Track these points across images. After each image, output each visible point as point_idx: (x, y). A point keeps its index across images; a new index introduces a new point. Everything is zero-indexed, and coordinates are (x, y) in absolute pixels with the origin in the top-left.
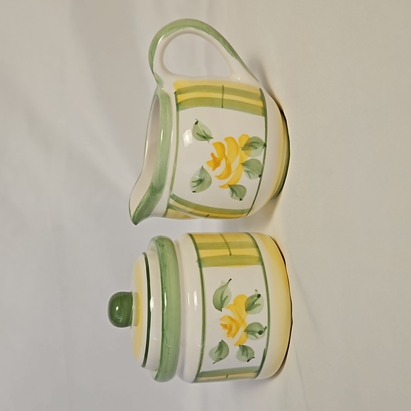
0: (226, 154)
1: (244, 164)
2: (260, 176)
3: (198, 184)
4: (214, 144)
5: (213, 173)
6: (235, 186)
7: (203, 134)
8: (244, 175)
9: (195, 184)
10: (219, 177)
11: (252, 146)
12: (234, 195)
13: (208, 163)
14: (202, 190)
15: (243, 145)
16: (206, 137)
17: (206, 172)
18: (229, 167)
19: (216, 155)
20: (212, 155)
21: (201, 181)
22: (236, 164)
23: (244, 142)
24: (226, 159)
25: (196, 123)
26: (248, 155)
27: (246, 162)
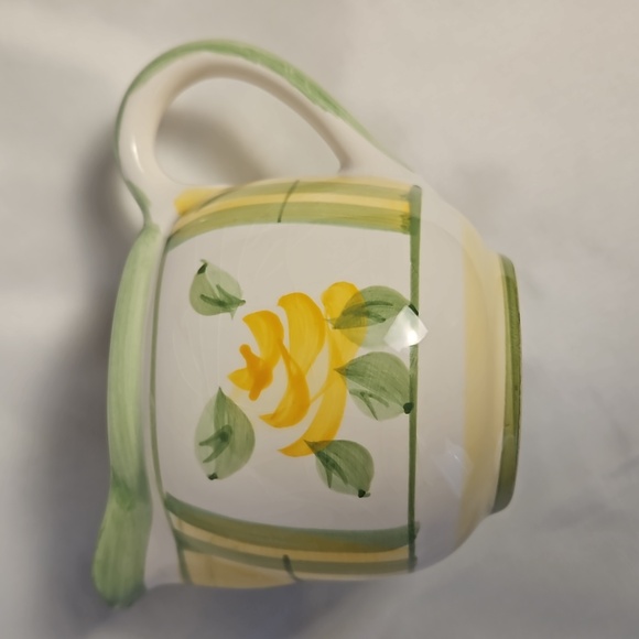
0: (286, 343)
1: (349, 371)
2: (409, 408)
3: (218, 451)
4: (247, 319)
5: (254, 409)
6: (330, 444)
7: (218, 295)
8: (352, 406)
9: (210, 450)
10: (274, 419)
11: (368, 314)
12: (335, 476)
13: (235, 377)
14: (233, 467)
15: (337, 314)
16: (225, 303)
17: (232, 406)
18: (298, 382)
19: (256, 351)
20: (245, 351)
21: (223, 437)
22: (319, 373)
23: (342, 302)
24: (288, 359)
25: (202, 270)
26: (359, 342)
27: (354, 363)
